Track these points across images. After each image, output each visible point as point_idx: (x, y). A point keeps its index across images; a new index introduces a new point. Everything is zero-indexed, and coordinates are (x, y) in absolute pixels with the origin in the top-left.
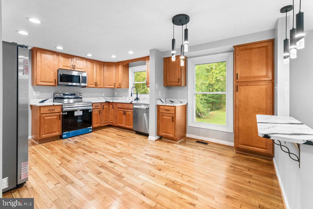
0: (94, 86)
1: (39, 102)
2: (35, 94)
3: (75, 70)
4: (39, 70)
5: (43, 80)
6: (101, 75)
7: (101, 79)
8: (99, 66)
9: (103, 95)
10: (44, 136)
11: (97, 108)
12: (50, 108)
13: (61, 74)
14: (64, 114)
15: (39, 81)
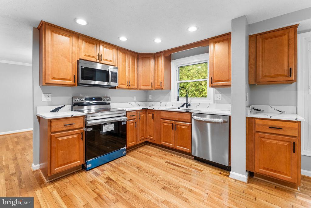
0: (126, 86)
1: (50, 110)
2: (44, 98)
3: (101, 62)
4: (49, 59)
5: (55, 76)
7: (135, 77)
8: (132, 58)
9: (135, 100)
10: (57, 169)
11: (132, 118)
12: (68, 122)
13: (83, 68)
14: (88, 130)
15: (50, 78)
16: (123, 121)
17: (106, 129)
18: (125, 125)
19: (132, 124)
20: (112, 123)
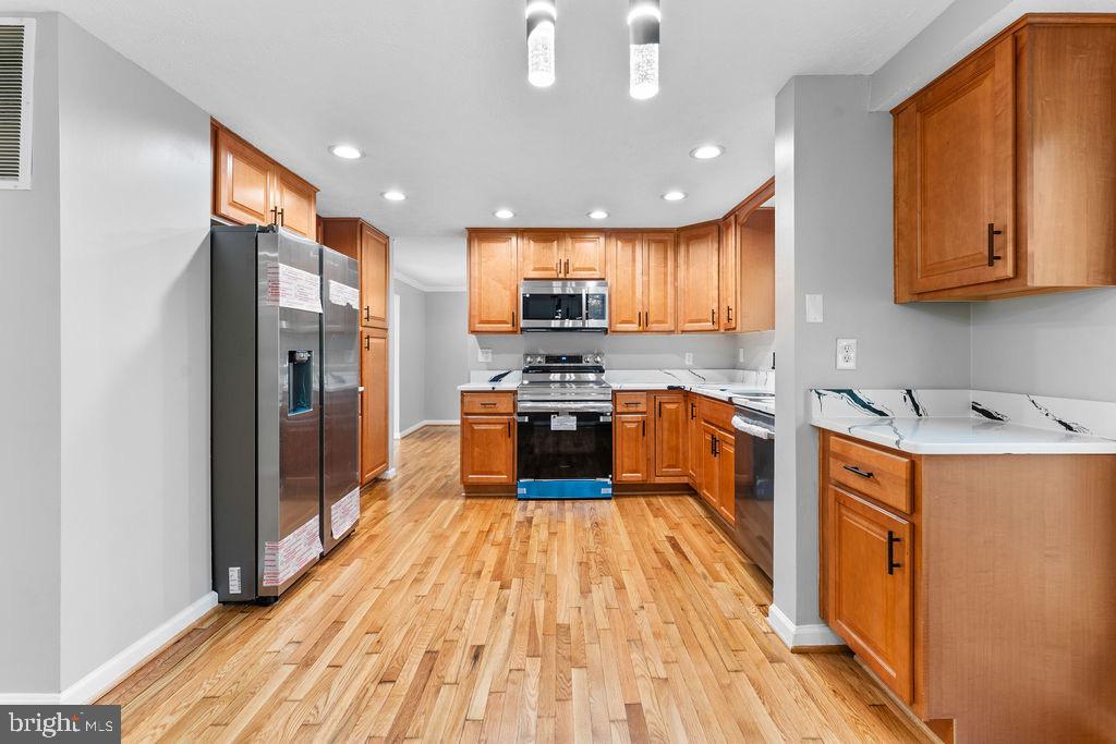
0: (634, 327)
1: (490, 378)
2: (481, 356)
3: (568, 276)
4: (475, 289)
5: (484, 318)
6: (666, 283)
7: (666, 297)
11: (632, 409)
12: (487, 400)
13: (527, 296)
14: (520, 419)
15: (477, 321)
16: (602, 414)
17: (556, 424)
18: (608, 426)
19: (634, 425)
20: (571, 414)
